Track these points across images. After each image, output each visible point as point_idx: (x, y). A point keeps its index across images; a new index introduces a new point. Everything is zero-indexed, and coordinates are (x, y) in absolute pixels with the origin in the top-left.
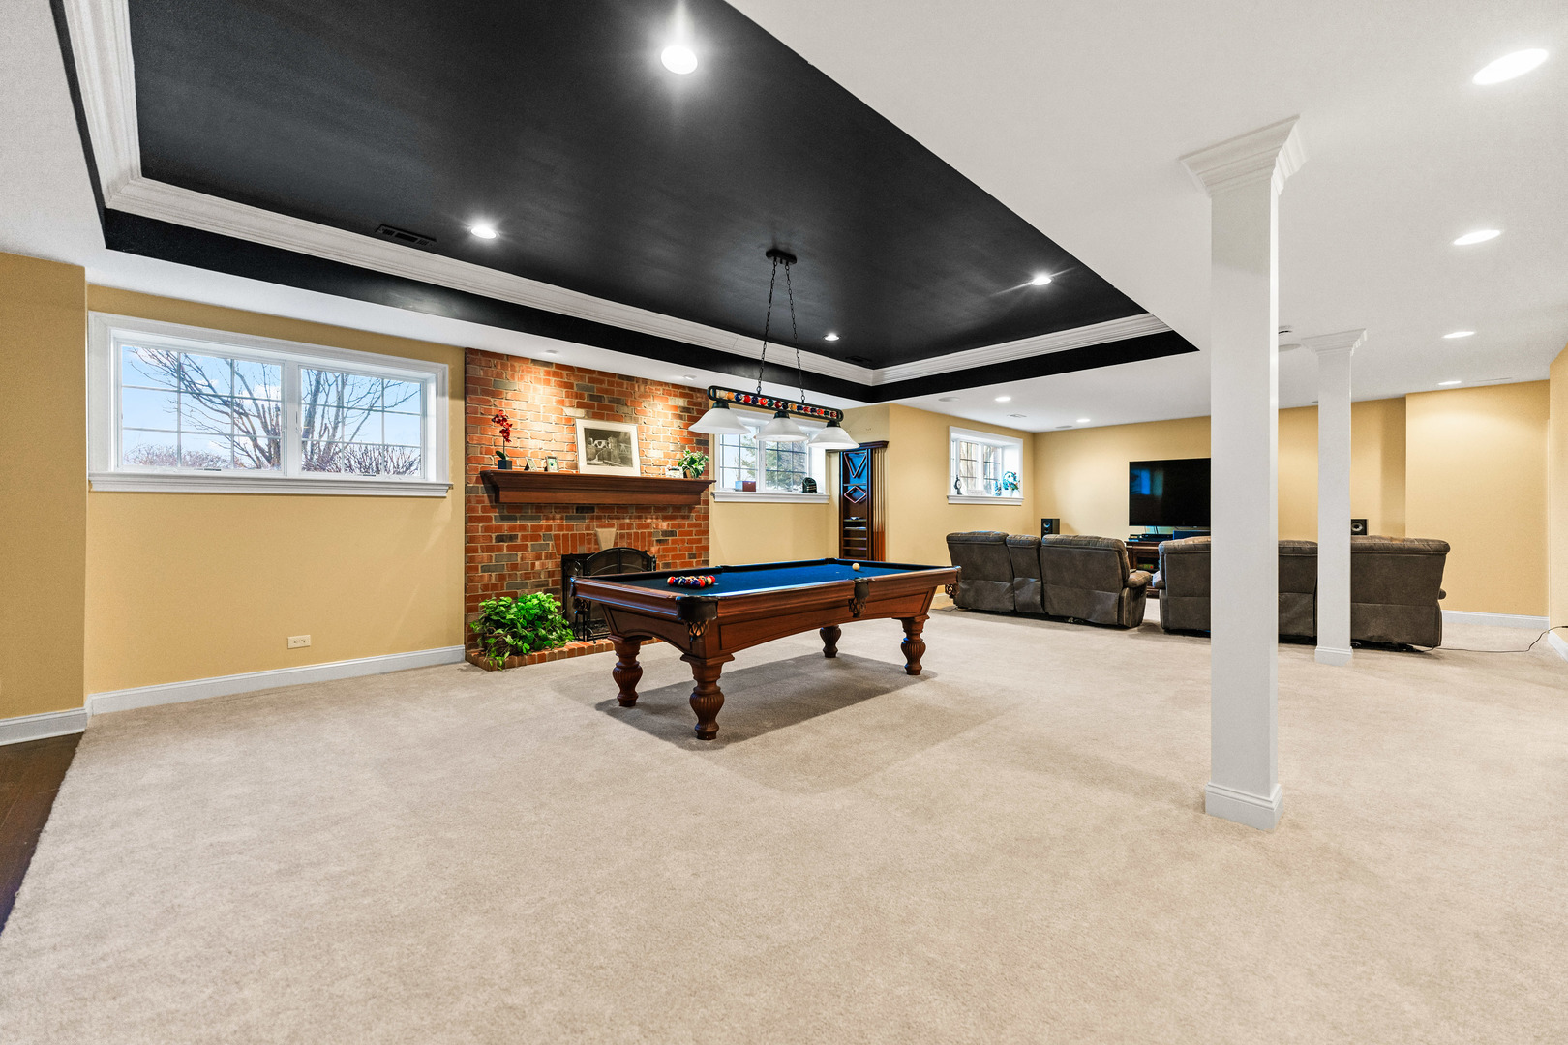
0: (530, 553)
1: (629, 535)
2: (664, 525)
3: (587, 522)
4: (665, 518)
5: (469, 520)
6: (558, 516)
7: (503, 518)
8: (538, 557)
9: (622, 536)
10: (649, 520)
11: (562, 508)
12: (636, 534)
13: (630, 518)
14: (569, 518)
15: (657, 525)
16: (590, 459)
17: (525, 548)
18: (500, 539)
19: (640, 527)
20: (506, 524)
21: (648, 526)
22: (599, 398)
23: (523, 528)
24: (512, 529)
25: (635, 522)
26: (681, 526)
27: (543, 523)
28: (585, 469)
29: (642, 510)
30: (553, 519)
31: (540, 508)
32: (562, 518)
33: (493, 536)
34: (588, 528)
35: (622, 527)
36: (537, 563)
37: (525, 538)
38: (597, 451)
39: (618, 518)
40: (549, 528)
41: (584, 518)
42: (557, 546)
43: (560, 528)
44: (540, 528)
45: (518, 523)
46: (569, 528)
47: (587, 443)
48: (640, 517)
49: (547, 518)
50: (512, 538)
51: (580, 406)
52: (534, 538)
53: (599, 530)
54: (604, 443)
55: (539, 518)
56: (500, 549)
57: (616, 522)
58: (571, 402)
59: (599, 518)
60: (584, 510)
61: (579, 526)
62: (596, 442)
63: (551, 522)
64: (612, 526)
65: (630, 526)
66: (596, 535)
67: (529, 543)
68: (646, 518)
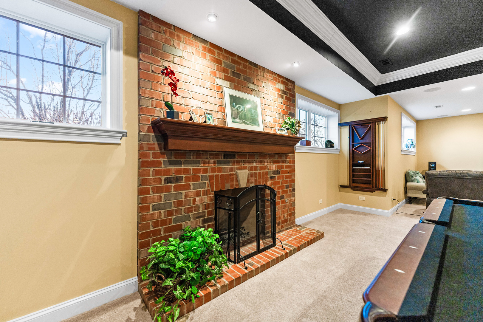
0: (192, 191)
1: (256, 174)
2: (274, 167)
3: (230, 166)
4: (274, 162)
5: (142, 165)
6: (212, 161)
7: (171, 163)
8: (198, 194)
9: (252, 175)
10: (266, 164)
11: (214, 154)
12: (259, 173)
13: (256, 162)
14: (219, 163)
15: (270, 167)
16: (234, 118)
17: (187, 187)
18: (169, 181)
19: (261, 168)
20: (173, 168)
21: (265, 168)
22: (238, 76)
23: (186, 171)
24: (178, 172)
25: (259, 165)
26: (282, 167)
27: (201, 166)
28: (230, 124)
29: (263, 156)
30: (209, 163)
31: (199, 155)
32: (214, 163)
33: (163, 178)
34: (231, 170)
35: (251, 169)
36: (197, 199)
37: (188, 179)
38: (238, 113)
39: (249, 162)
40: (205, 171)
41: (229, 163)
42: (211, 184)
43: (213, 170)
44: (198, 171)
45: (183, 167)
46: (220, 170)
47: (232, 106)
48: (261, 162)
49: (204, 163)
50: (178, 179)
51: (226, 79)
52: (195, 179)
53: (238, 171)
54: (242, 107)
55: (198, 163)
56: (168, 189)
57: (248, 165)
58: (220, 75)
59: (238, 162)
60: (229, 156)
61: (226, 168)
62: (237, 106)
63: (207, 166)
64: (245, 168)
65: (256, 168)
66: (236, 175)
67: (191, 183)
68: (265, 162)
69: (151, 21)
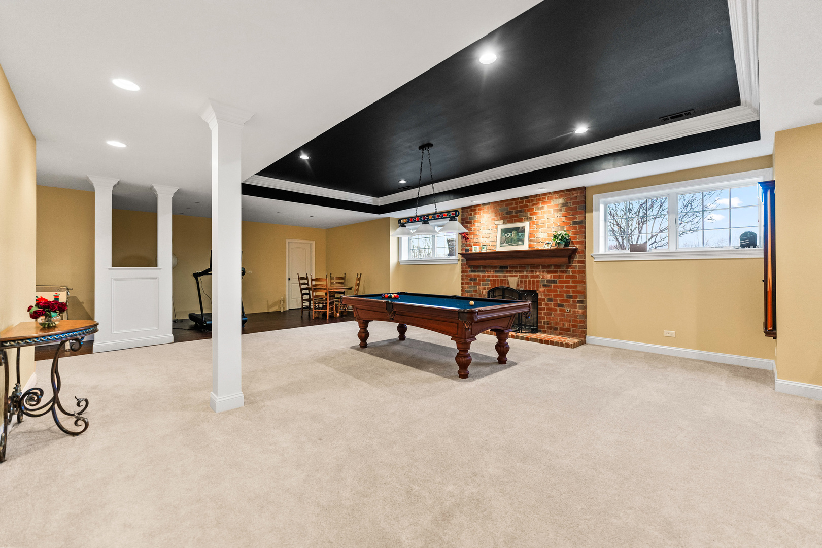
0: (481, 287)
1: (525, 281)
2: (548, 276)
3: (504, 274)
4: (549, 272)
5: (462, 272)
6: (492, 271)
7: (472, 271)
8: (484, 289)
9: (521, 281)
10: (538, 273)
11: (494, 267)
12: (529, 280)
13: (527, 272)
14: (497, 272)
15: (543, 277)
16: (502, 244)
17: (479, 284)
18: (471, 280)
19: (532, 277)
20: (473, 274)
21: (538, 276)
22: (510, 213)
23: (479, 276)
24: (475, 276)
25: (529, 274)
26: (559, 277)
27: (486, 274)
28: (499, 249)
29: (534, 267)
30: (490, 272)
31: (485, 268)
32: (493, 272)
33: (469, 278)
34: (505, 277)
35: (522, 277)
36: (484, 291)
37: (479, 280)
38: (506, 239)
39: (520, 272)
40: (488, 276)
41: (503, 272)
42: (491, 284)
43: (493, 276)
44: (484, 276)
45: (477, 274)
46: (497, 276)
47: (502, 236)
48: (532, 272)
49: (488, 272)
50: (475, 280)
51: (501, 219)
52: (483, 280)
53: (509, 278)
54: (510, 234)
55: (484, 272)
56: (471, 284)
57: (519, 274)
58: (497, 218)
59: (510, 272)
60: (503, 268)
61: (501, 276)
62: (506, 235)
63: (489, 274)
64: (517, 276)
65: (526, 276)
66: (508, 280)
67: (481, 282)
68: (536, 272)
69: (465, 209)
